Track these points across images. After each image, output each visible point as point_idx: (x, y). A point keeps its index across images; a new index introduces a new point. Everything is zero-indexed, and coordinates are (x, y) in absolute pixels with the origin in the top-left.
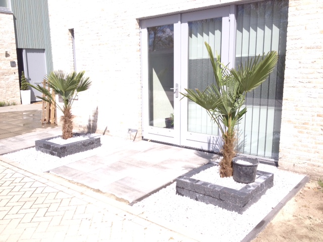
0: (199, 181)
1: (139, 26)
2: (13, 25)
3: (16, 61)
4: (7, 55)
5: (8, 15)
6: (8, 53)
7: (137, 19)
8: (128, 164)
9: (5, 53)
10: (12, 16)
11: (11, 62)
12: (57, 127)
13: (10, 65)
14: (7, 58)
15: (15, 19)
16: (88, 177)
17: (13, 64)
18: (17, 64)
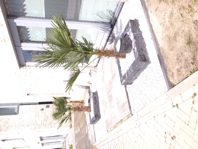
0: (125, 74)
1: (25, 67)
2: (26, 105)
3: (46, 105)
4: (43, 109)
5: (20, 108)
6: (41, 109)
7: (20, 68)
8: (109, 91)
9: (41, 111)
10: (20, 106)
11: (46, 108)
12: (84, 101)
13: (48, 108)
14: (44, 109)
15: (22, 104)
16: (113, 118)
17: (48, 107)
18: (47, 105)
